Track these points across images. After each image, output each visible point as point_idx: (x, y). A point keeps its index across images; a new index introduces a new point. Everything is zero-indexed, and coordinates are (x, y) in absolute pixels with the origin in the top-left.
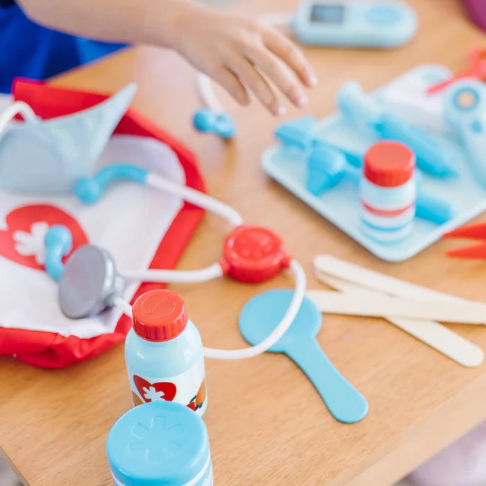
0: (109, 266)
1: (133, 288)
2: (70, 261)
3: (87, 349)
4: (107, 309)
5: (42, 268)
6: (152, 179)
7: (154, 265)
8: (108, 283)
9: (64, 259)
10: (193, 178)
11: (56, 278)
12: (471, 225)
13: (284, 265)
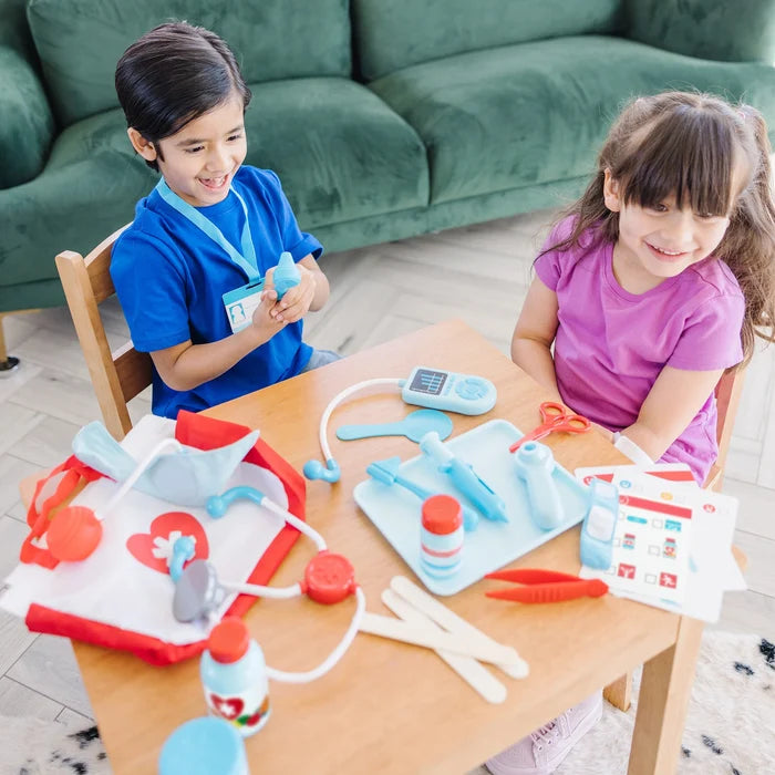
0: (211, 583)
1: (231, 599)
2: (189, 567)
3: (182, 654)
4: (204, 618)
5: (167, 571)
6: (265, 501)
7: (251, 580)
8: (209, 595)
9: (186, 563)
10: (296, 505)
11: (175, 582)
12: (507, 569)
13: (351, 592)
